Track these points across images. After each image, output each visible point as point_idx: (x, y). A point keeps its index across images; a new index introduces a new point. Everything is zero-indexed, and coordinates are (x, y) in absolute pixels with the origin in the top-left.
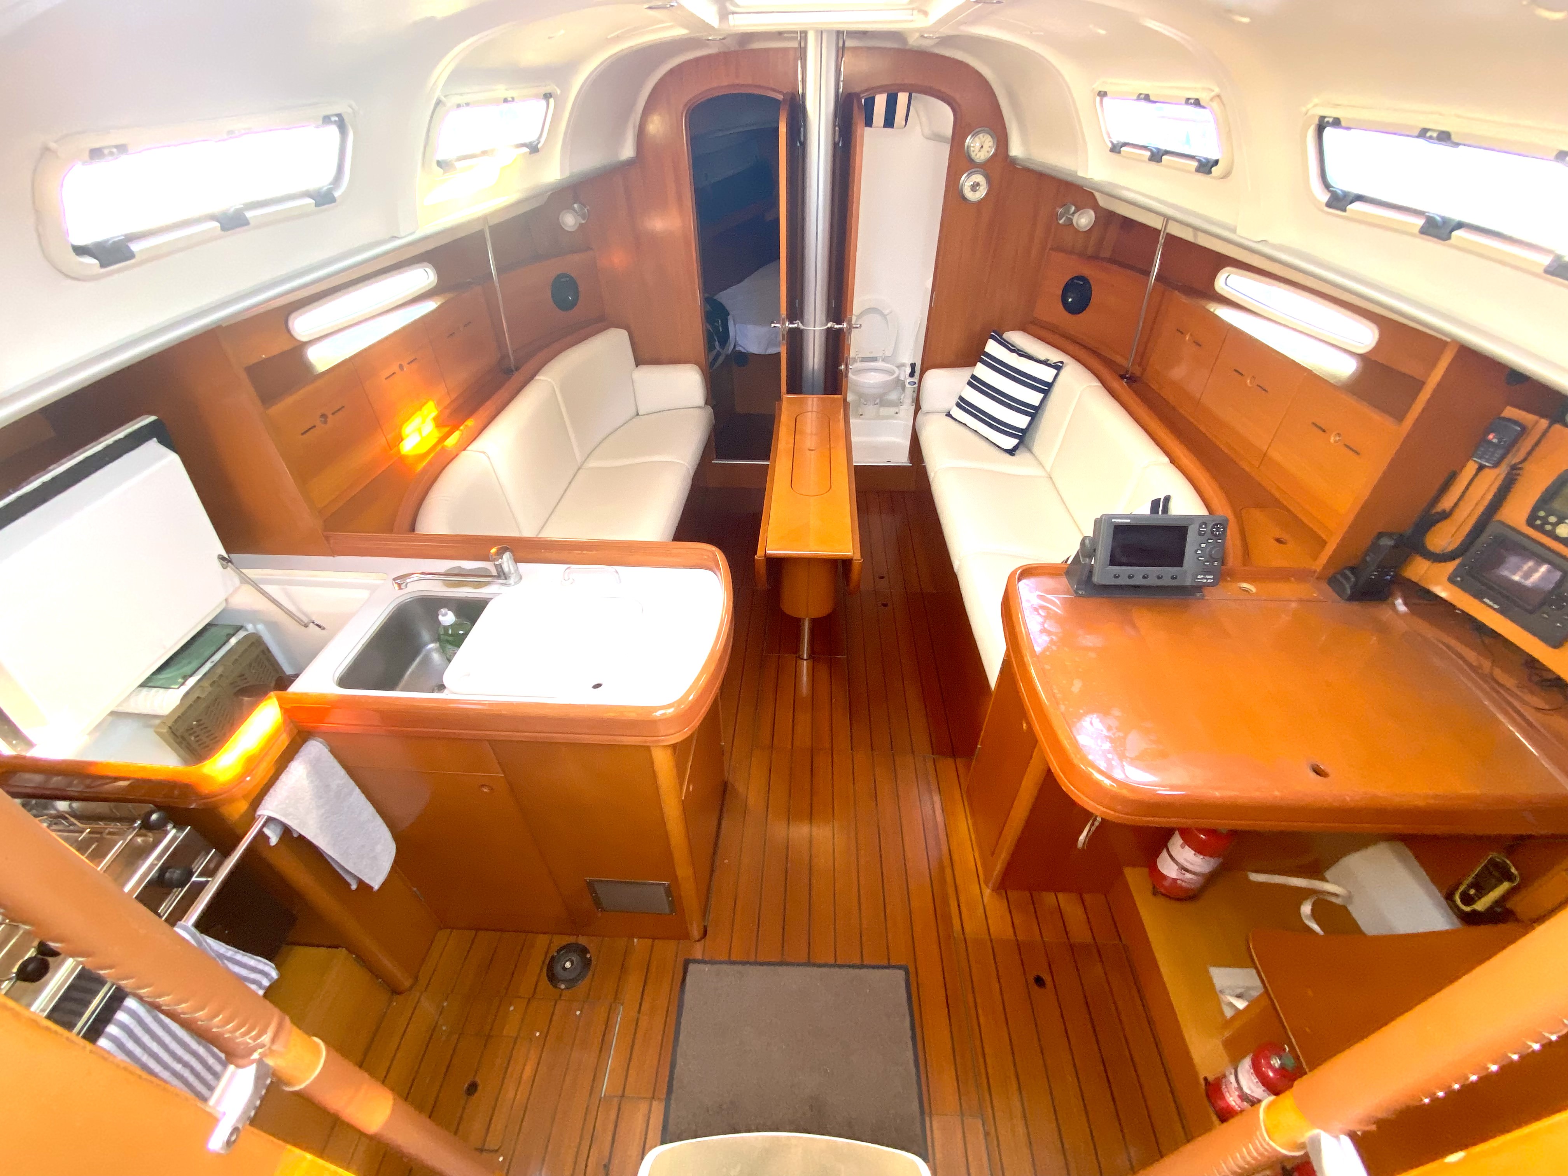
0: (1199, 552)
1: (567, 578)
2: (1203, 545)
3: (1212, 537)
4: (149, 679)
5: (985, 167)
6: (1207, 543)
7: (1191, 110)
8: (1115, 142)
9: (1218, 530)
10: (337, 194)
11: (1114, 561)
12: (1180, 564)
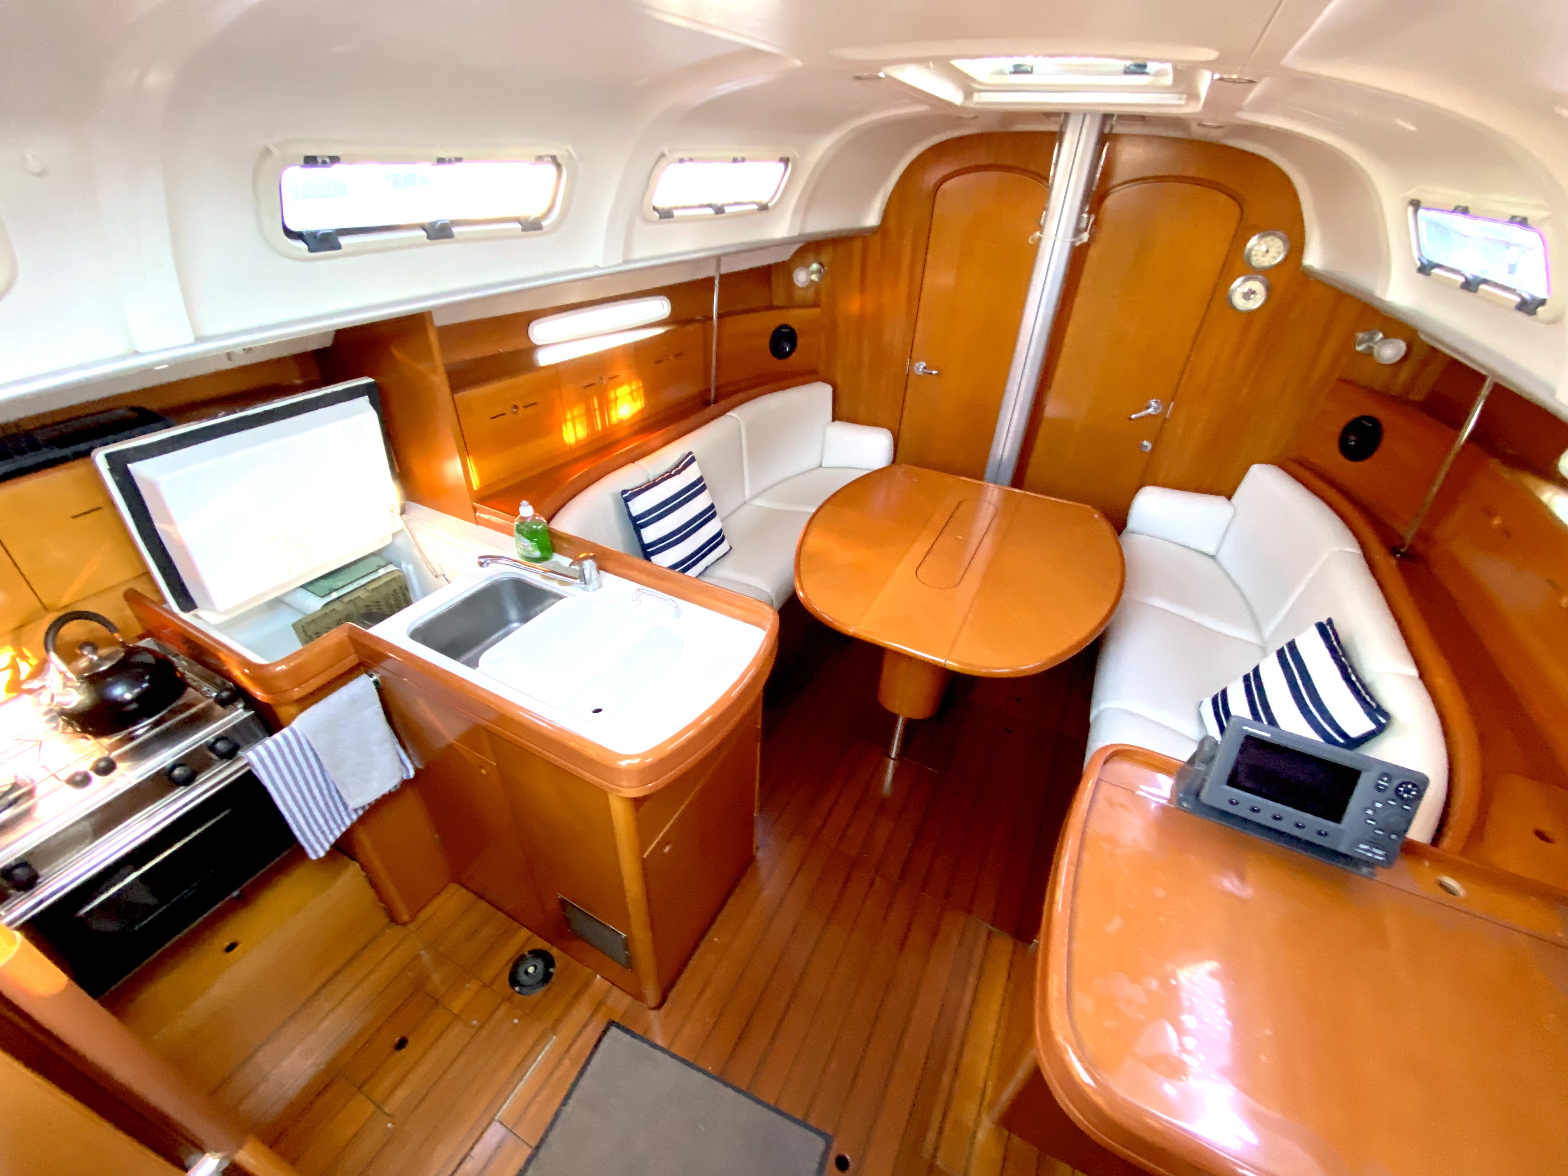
0: (1370, 812)
1: (635, 599)
2: (1378, 805)
3: (1395, 797)
4: (311, 583)
5: (1267, 274)
6: (1385, 804)
7: (1516, 230)
8: (1425, 261)
9: (1408, 791)
10: (544, 223)
11: (1233, 781)
12: (1337, 818)
